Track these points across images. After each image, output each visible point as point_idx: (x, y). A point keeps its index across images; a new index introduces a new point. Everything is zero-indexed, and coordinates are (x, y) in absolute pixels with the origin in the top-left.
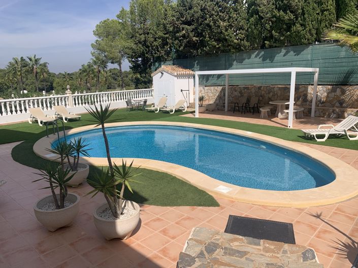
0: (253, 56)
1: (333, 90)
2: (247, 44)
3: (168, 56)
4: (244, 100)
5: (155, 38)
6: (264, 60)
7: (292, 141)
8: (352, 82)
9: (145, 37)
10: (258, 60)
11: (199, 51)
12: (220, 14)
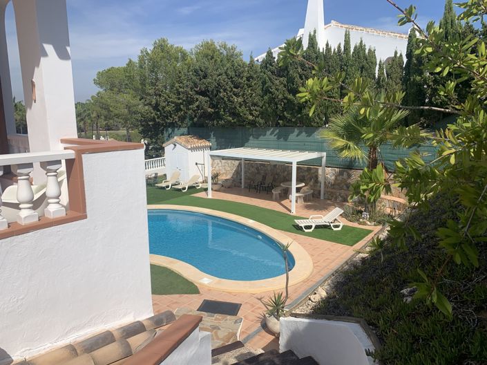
0: (268, 133)
1: (341, 173)
2: (262, 121)
3: (182, 122)
4: (259, 178)
5: (168, 102)
6: (279, 138)
7: (285, 231)
8: (356, 166)
9: (157, 101)
10: (273, 137)
11: (215, 122)
12: (234, 89)
